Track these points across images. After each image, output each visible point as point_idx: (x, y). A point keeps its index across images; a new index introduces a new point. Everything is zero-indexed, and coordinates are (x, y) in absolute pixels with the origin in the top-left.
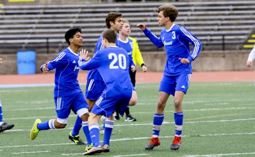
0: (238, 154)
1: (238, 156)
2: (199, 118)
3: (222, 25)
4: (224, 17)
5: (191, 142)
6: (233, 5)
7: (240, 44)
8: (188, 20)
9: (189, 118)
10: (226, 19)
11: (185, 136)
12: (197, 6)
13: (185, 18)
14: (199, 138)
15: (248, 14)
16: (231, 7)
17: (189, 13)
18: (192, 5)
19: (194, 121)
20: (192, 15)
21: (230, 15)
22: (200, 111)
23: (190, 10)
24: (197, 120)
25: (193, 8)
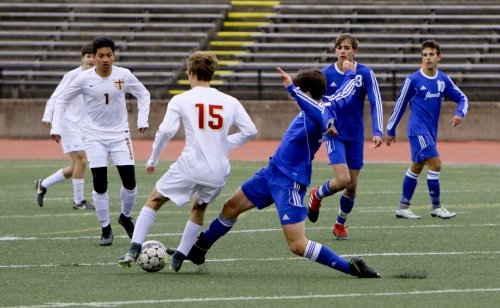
0: (152, 301)
1: (152, 305)
2: (78, 231)
3: (129, 49)
4: (132, 34)
5: (61, 277)
6: (151, 11)
7: (163, 86)
8: (63, 38)
9: (59, 229)
10: (136, 39)
11: (51, 265)
12: (81, 10)
13: (57, 33)
14: (78, 269)
15: (180, 30)
16: (147, 15)
17: (64, 24)
18: (71, 9)
19: (69, 235)
20: (70, 29)
21: (143, 29)
22: (82, 217)
23: (65, 19)
24: (76, 235)
25: (72, 15)
